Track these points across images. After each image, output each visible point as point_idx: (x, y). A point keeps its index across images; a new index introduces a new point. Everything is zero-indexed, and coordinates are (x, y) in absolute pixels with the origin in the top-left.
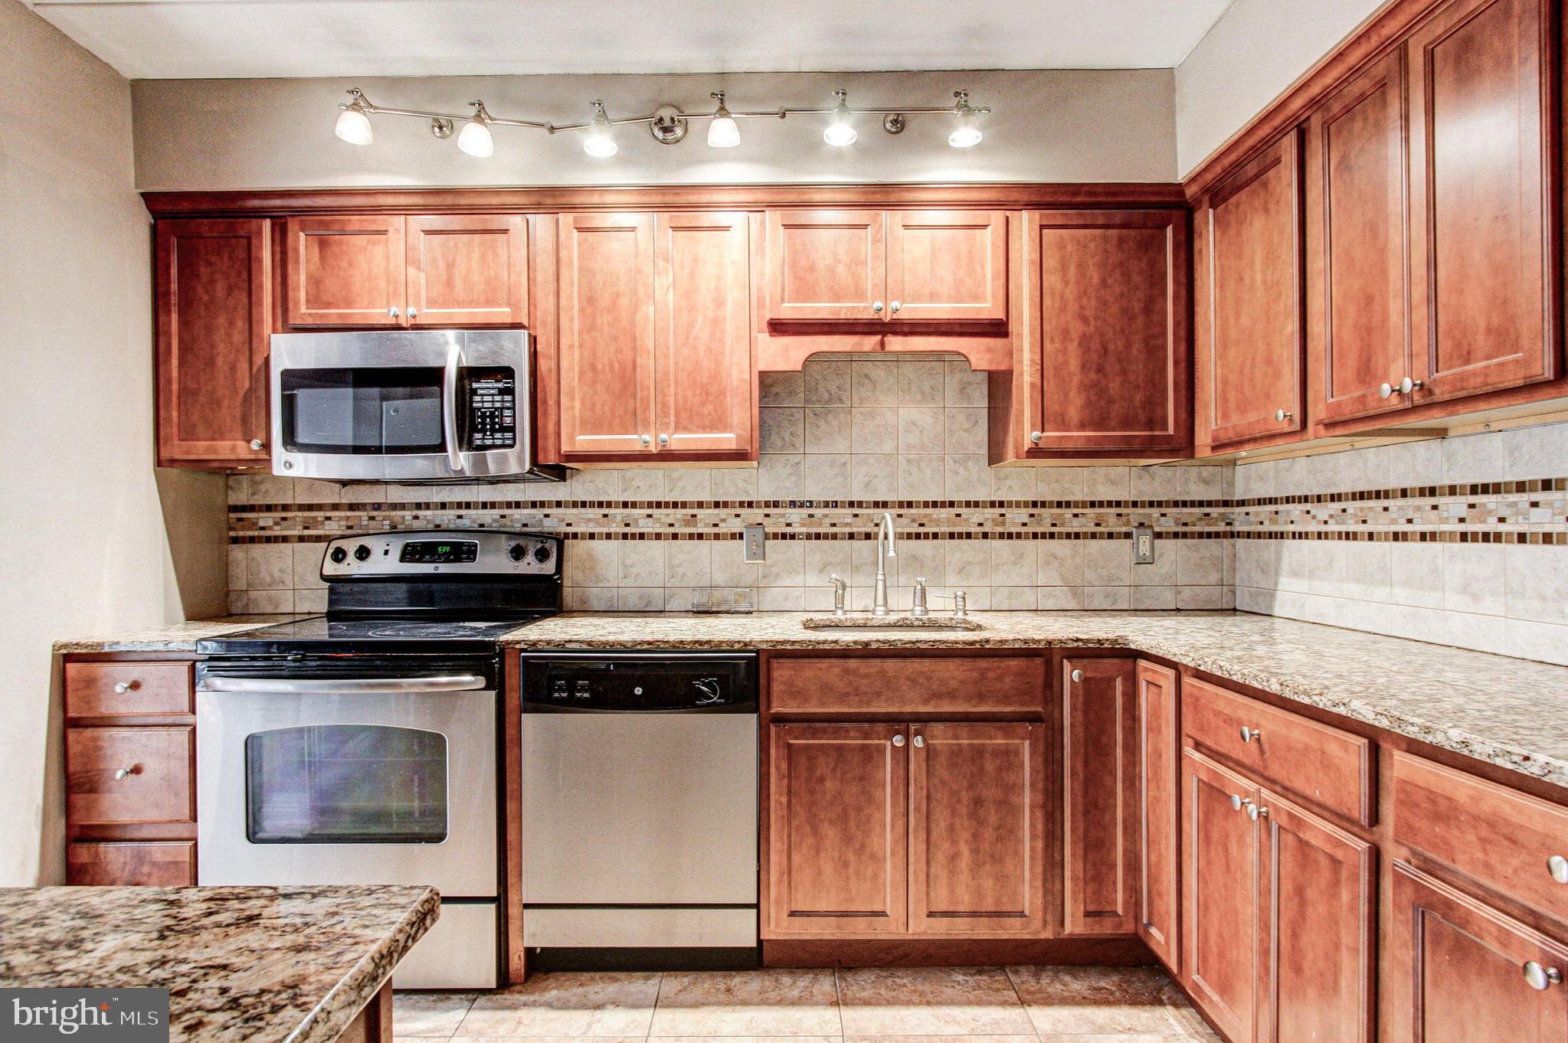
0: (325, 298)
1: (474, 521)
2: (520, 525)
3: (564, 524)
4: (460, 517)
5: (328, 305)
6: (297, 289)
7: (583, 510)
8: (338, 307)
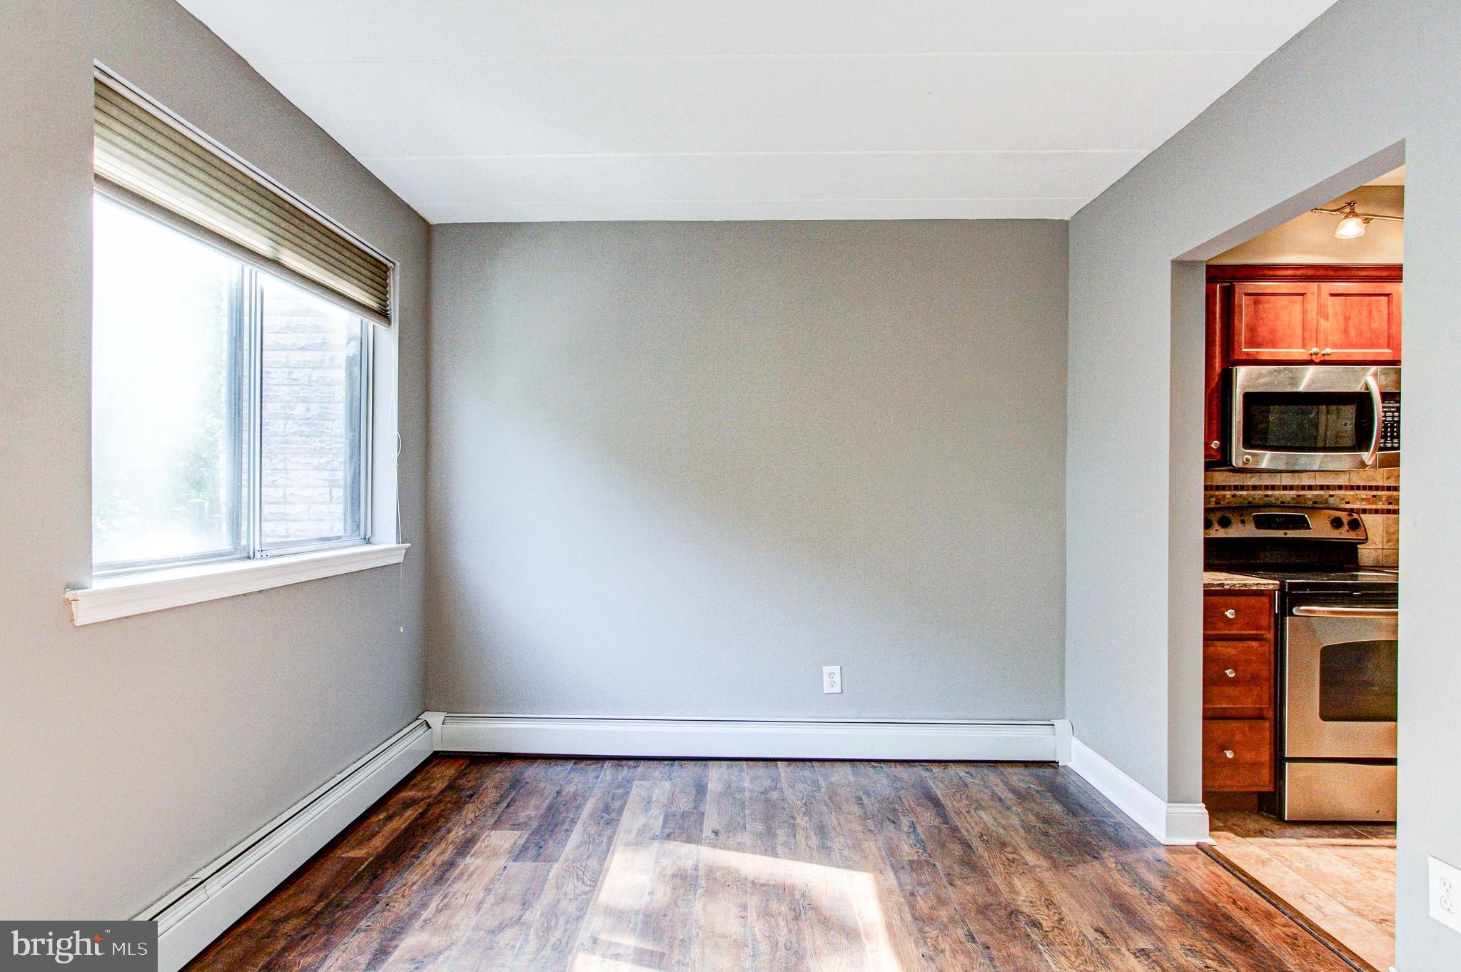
0: (1259, 340)
1: (1277, 499)
2: (1311, 502)
3: (1344, 502)
4: (1267, 496)
5: (1259, 346)
6: (1240, 334)
7: (1357, 492)
8: (1267, 347)
